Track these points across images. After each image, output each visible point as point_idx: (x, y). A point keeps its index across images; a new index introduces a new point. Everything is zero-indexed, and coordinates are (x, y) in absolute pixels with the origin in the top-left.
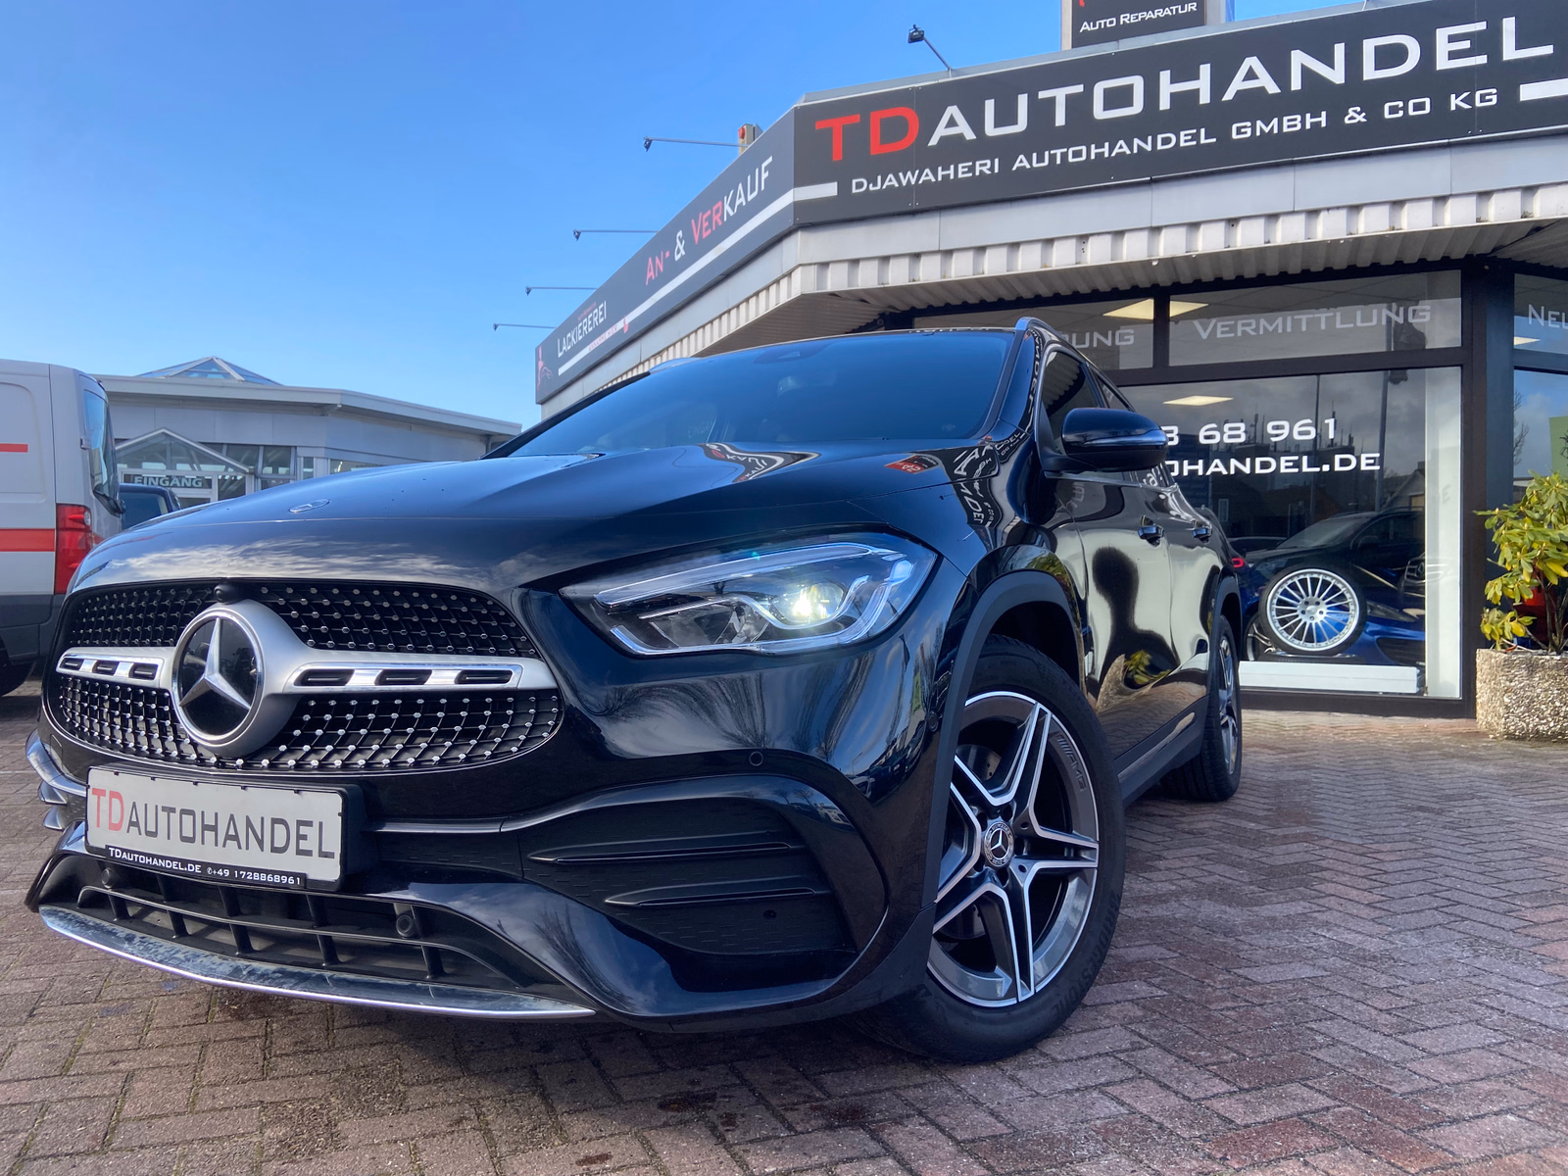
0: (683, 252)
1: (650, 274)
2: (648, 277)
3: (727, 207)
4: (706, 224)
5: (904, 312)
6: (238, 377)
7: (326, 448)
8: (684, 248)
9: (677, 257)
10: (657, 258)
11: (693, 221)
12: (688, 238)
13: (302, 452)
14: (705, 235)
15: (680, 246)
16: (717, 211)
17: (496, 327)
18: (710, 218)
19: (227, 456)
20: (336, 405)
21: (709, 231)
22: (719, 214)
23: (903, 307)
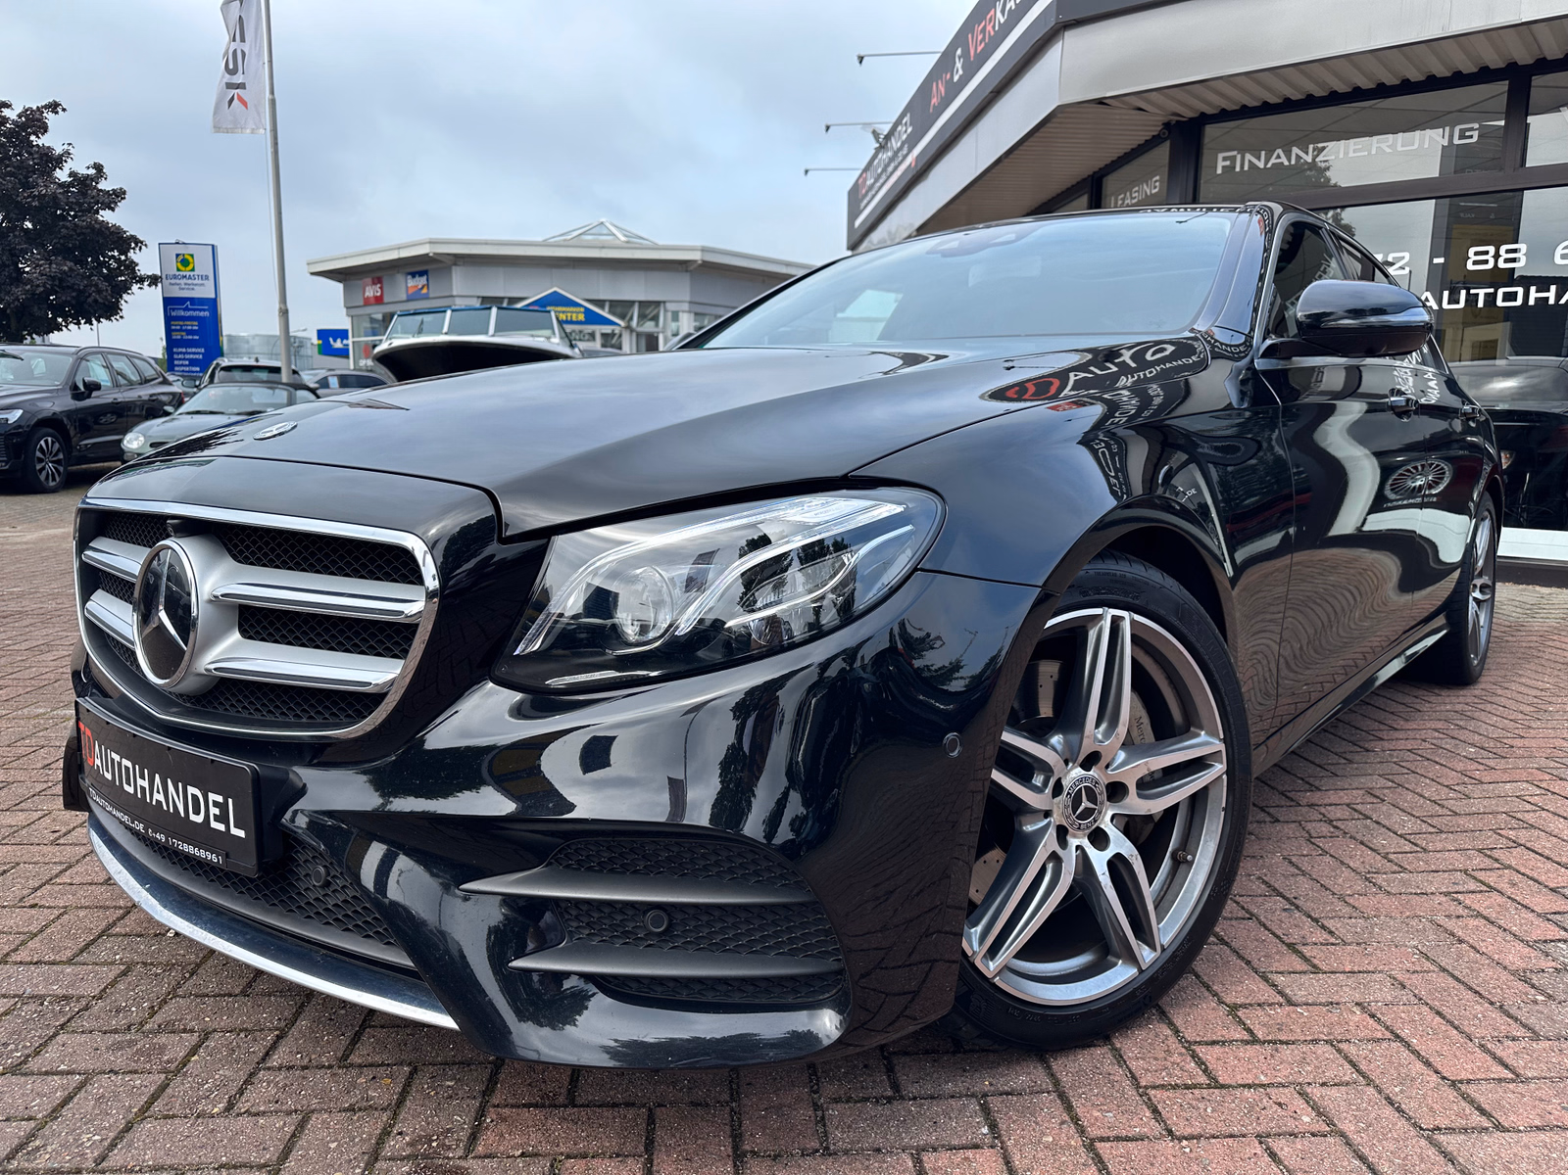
0: (961, 72)
1: (934, 101)
2: (932, 103)
3: (999, 14)
4: (980, 37)
5: (1191, 119)
6: (623, 239)
7: (690, 302)
8: (963, 67)
9: (956, 78)
10: (940, 82)
11: (970, 36)
12: (965, 55)
13: (671, 307)
14: (979, 49)
15: (959, 65)
16: (991, 19)
17: (806, 172)
18: (983, 30)
19: (610, 312)
20: (696, 261)
21: (983, 45)
22: (992, 24)
23: (1190, 114)
